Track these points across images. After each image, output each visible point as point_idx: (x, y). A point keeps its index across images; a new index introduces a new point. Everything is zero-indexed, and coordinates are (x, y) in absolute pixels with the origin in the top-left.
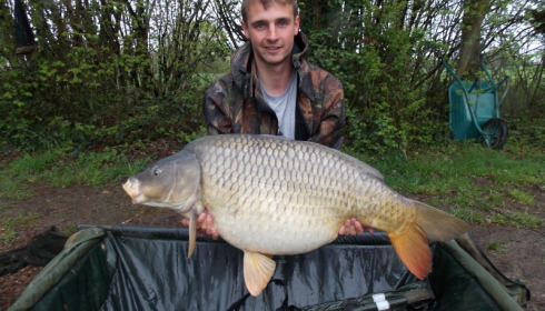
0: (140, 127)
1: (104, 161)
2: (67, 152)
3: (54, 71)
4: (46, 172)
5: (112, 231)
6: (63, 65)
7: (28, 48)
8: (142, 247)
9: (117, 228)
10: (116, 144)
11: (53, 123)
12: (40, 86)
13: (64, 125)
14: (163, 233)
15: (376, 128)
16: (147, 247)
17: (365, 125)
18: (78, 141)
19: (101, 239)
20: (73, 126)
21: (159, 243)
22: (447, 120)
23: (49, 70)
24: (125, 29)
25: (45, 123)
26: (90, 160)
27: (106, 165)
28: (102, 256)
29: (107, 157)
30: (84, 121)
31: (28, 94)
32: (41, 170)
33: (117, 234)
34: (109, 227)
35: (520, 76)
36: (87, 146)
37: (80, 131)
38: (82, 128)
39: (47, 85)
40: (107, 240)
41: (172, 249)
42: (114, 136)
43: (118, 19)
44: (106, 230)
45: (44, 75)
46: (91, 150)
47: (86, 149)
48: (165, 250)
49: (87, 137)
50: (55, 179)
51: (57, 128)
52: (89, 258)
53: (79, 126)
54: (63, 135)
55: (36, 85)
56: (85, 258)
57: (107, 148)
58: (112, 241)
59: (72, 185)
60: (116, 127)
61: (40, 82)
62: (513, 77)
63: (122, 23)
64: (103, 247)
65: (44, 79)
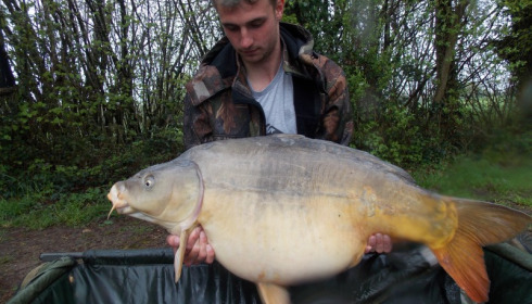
0: (125, 164)
1: (87, 201)
2: (47, 195)
3: (35, 113)
4: (24, 216)
5: (83, 258)
6: (44, 105)
7: (6, 89)
8: (121, 277)
9: (90, 253)
10: (99, 184)
11: (32, 167)
12: (20, 129)
13: (44, 168)
14: (146, 256)
16: (126, 276)
18: (61, 183)
19: (68, 269)
20: (54, 168)
21: (141, 269)
23: (30, 112)
25: (25, 167)
26: (72, 201)
27: (88, 205)
28: (69, 290)
29: (89, 196)
30: (67, 164)
31: (7, 137)
32: (18, 214)
33: (89, 262)
34: (80, 254)
35: (492, 100)
37: (62, 173)
38: (63, 170)
39: (27, 128)
40: (77, 271)
41: (156, 276)
42: (97, 176)
44: (76, 258)
45: (25, 117)
46: (73, 192)
47: (68, 191)
48: (148, 278)
49: (69, 180)
50: (31, 222)
51: (37, 171)
52: (51, 294)
53: (60, 168)
54: (43, 178)
55: (15, 128)
56: (46, 293)
57: (90, 189)
58: (82, 272)
59: (50, 227)
60: (100, 167)
61: (20, 124)
62: (486, 102)
64: (71, 278)
65: (25, 121)
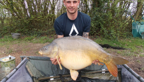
15: (111, 32)
17: (108, 32)
22: (131, 32)
24: (50, 9)
36: (40, 35)
43: (48, 6)
63: (49, 7)
